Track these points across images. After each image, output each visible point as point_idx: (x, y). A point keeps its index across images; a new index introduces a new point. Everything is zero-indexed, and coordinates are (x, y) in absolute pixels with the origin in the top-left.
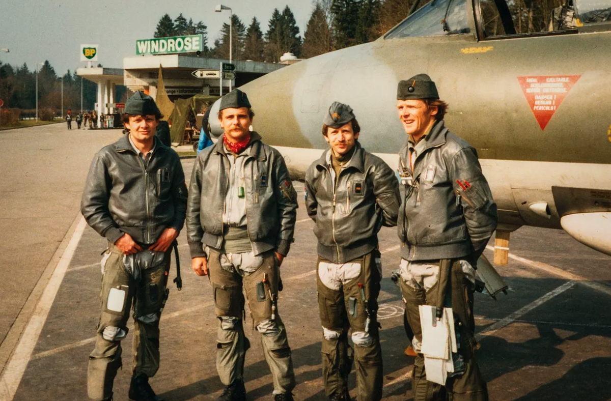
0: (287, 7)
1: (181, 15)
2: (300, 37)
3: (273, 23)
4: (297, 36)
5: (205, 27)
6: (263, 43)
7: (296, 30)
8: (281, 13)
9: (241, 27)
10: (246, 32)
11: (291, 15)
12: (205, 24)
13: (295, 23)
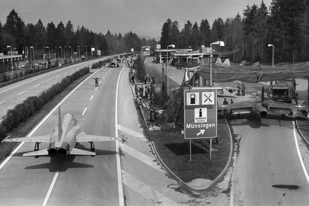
0: (206, 19)
1: (169, 18)
2: (210, 29)
3: (201, 24)
4: (209, 29)
5: (178, 23)
6: (198, 31)
7: (209, 27)
8: (204, 20)
9: (191, 25)
10: (192, 27)
11: (207, 22)
12: (177, 21)
13: (209, 24)
